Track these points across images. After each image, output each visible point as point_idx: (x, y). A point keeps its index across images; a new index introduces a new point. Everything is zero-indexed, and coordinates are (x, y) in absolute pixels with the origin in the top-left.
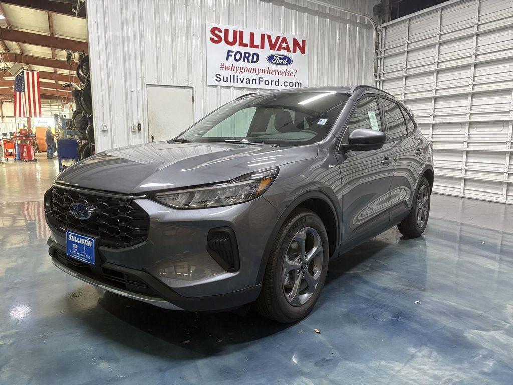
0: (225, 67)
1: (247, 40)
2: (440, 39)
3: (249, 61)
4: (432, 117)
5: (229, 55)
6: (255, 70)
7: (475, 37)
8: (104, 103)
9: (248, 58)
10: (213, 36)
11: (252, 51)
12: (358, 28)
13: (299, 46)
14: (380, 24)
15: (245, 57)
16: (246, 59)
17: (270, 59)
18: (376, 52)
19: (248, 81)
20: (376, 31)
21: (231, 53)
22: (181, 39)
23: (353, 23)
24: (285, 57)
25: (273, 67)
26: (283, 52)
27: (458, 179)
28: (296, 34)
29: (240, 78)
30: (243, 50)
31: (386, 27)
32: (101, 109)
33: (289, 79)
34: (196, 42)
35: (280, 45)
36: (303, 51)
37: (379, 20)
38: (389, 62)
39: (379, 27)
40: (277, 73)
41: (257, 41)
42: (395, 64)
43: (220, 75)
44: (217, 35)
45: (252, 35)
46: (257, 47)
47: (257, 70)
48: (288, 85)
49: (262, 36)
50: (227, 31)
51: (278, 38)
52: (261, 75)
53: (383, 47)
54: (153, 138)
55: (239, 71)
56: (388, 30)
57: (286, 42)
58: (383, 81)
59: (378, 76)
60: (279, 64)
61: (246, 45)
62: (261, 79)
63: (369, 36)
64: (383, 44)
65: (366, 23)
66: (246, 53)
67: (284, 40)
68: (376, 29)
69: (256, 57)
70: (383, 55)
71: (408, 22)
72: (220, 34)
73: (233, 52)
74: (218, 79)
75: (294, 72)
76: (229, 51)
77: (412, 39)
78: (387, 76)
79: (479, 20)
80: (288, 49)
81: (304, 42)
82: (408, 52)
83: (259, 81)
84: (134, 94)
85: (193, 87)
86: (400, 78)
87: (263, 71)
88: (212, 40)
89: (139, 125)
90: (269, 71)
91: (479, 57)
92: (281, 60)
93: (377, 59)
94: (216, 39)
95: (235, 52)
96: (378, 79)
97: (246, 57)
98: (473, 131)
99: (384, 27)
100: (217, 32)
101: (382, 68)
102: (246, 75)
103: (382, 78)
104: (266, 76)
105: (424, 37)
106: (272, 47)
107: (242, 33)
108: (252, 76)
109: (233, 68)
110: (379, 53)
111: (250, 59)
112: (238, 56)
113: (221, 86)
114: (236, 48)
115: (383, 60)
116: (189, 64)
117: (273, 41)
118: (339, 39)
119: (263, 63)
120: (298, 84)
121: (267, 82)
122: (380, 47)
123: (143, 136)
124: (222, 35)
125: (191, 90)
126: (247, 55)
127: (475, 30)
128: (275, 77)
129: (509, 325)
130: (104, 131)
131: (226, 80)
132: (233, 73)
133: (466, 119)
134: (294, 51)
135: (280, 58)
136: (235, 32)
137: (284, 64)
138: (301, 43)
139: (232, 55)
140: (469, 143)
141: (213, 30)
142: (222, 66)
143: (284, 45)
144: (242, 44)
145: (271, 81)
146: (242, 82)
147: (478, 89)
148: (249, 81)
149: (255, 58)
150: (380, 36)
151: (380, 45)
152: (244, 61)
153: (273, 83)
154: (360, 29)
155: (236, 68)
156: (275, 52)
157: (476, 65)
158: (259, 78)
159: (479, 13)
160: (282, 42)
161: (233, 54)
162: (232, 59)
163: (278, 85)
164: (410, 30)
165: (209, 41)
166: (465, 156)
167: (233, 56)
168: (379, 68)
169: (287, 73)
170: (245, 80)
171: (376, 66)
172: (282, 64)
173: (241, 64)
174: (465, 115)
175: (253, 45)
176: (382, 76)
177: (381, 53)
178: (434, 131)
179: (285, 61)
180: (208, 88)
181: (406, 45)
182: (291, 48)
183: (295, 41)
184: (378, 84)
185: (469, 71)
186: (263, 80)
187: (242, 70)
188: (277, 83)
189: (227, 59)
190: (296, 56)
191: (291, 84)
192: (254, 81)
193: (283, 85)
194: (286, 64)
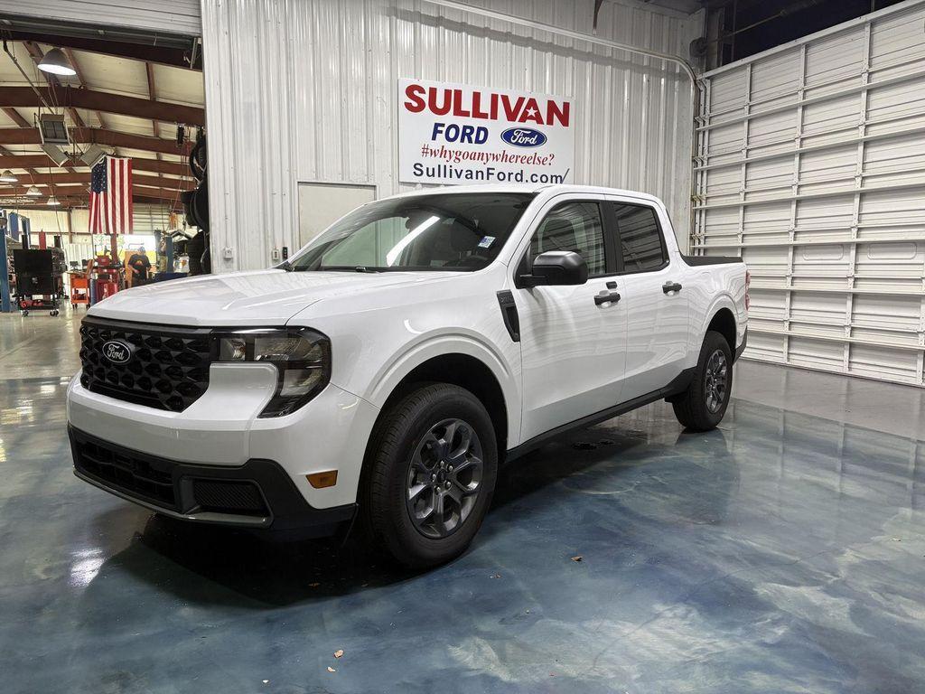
0: (429, 151)
1: (467, 105)
2: (804, 98)
3: (470, 141)
4: (792, 234)
5: (436, 132)
6: (481, 156)
7: (864, 95)
8: (228, 213)
9: (469, 135)
10: (410, 101)
11: (476, 123)
12: (663, 80)
13: (559, 114)
14: (702, 73)
15: (464, 134)
16: (466, 137)
17: (508, 136)
18: (695, 121)
19: (470, 175)
20: (695, 84)
21: (440, 128)
22: (356, 102)
23: (654, 72)
24: (533, 133)
25: (512, 150)
26: (531, 124)
27: (838, 344)
28: (552, 93)
29: (456, 170)
30: (461, 122)
31: (711, 78)
32: (223, 223)
33: (540, 170)
34: (382, 111)
35: (525, 113)
36: (565, 120)
37: (700, 65)
38: (718, 138)
39: (699, 77)
40: (519, 159)
41: (485, 107)
42: (727, 142)
43: (421, 166)
44: (416, 99)
45: (477, 97)
46: (484, 116)
47: (485, 156)
48: (539, 180)
49: (494, 98)
50: (433, 92)
51: (521, 100)
52: (491, 164)
53: (708, 112)
55: (453, 158)
56: (716, 82)
57: (536, 108)
58: (709, 171)
59: (700, 163)
60: (523, 145)
61: (466, 114)
62: (490, 171)
63: (683, 91)
64: (708, 107)
65: (678, 71)
66: (465, 128)
67: (532, 103)
68: (695, 81)
69: (482, 133)
70: (707, 126)
71: (749, 69)
72: (421, 96)
73: (443, 125)
74: (419, 172)
75: (549, 158)
76: (437, 125)
77: (758, 97)
78: (715, 163)
79: (870, 66)
80: (538, 119)
81: (566, 106)
82: (750, 121)
83: (488, 174)
84: (277, 199)
85: (375, 186)
86: (737, 166)
87: (495, 157)
88: (408, 106)
89: (285, 249)
90: (505, 157)
91: (871, 129)
92: (527, 139)
93: (698, 132)
94: (415, 104)
95: (446, 127)
96: (700, 167)
97: (466, 133)
98: (864, 259)
99: (708, 78)
100: (416, 93)
101: (706, 148)
102: (465, 165)
103: (705, 166)
104: (499, 166)
105: (778, 95)
106: (511, 116)
107: (458, 93)
108: (476, 165)
109: (443, 152)
110: (701, 123)
111: (473, 137)
112: (452, 133)
113: (422, 184)
114: (449, 119)
115: (707, 134)
116: (370, 148)
117: (513, 107)
118: (629, 100)
119: (495, 144)
120: (557, 178)
121: (501, 176)
122: (702, 113)
124: (425, 98)
125: (372, 191)
126: (468, 131)
127: (863, 83)
128: (515, 167)
129: (835, 579)
130: (227, 260)
131: (430, 173)
132: (442, 162)
133: (851, 237)
134: (550, 122)
135: (525, 135)
136: (448, 93)
137: (533, 145)
138: (561, 109)
139: (441, 132)
140: (856, 279)
141: (410, 91)
142: (425, 151)
143: (532, 112)
144: (458, 112)
145: (510, 174)
146: (459, 177)
147: (871, 185)
148: (471, 174)
149: (481, 136)
150: (703, 93)
151: (702, 108)
152: (462, 141)
153: (513, 177)
154: (666, 85)
155: (448, 153)
156: (516, 124)
157: (867, 144)
158: (488, 169)
159: (870, 54)
160: (528, 107)
161: (444, 129)
162: (441, 137)
163: (521, 180)
164: (754, 82)
165: (403, 108)
166: (849, 303)
167: (444, 132)
168: (700, 148)
169: (536, 160)
170: (464, 174)
171: (696, 145)
172: (528, 145)
173: (457, 146)
174: (849, 230)
175: (477, 114)
176: (705, 162)
177: (704, 122)
178: (796, 258)
179: (534, 139)
180: (401, 186)
181: (747, 108)
182: (544, 117)
183: (552, 106)
184: (699, 176)
185: (855, 153)
186: (496, 172)
187: (458, 156)
188: (519, 178)
189: (434, 138)
190: (552, 131)
191: (544, 179)
192: (480, 174)
193: (529, 180)
194: (536, 144)
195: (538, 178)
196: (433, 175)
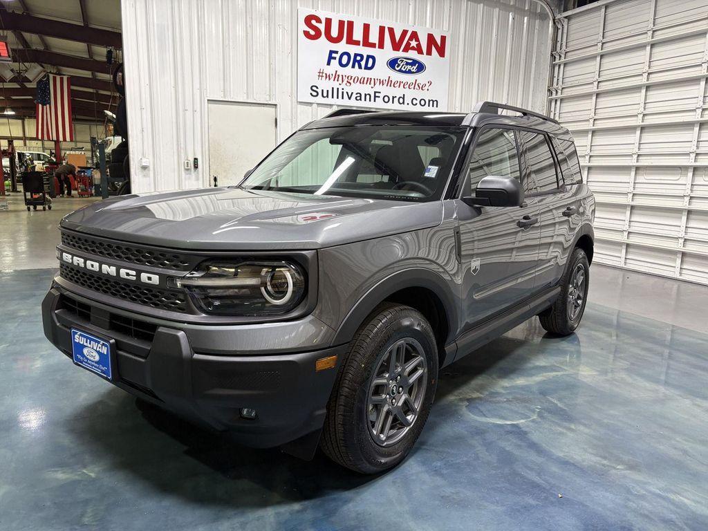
0: (324, 75)
1: (358, 35)
2: (652, 38)
3: (360, 67)
4: (635, 156)
5: (330, 58)
6: (369, 80)
8: (145, 126)
9: (359, 62)
10: (307, 29)
11: (366, 51)
12: (526, 18)
13: (437, 46)
14: (560, 13)
15: (355, 60)
16: (357, 64)
17: (393, 64)
18: (552, 55)
19: (359, 97)
20: (554, 23)
21: (334, 55)
22: (261, 32)
23: (519, 11)
24: (414, 62)
25: (396, 76)
26: (413, 54)
27: (672, 253)
28: (432, 27)
29: (347, 93)
30: (353, 50)
31: (568, 18)
32: (140, 136)
33: (419, 94)
34: (283, 38)
35: (408, 44)
36: (441, 52)
37: (559, 6)
38: (572, 71)
39: (558, 16)
40: (402, 85)
41: (374, 37)
42: (579, 75)
43: (317, 88)
44: (314, 28)
45: (366, 28)
46: (373, 45)
47: (373, 81)
48: (418, 104)
49: (382, 29)
50: (328, 21)
51: (405, 32)
52: (378, 88)
53: (564, 47)
54: (215, 179)
55: (345, 82)
56: (572, 21)
57: (417, 40)
58: (562, 100)
59: (554, 92)
60: (405, 72)
61: (357, 43)
62: (377, 94)
63: (543, 29)
64: (564, 44)
65: (539, 10)
66: (356, 55)
67: (414, 35)
68: (554, 20)
69: (371, 61)
70: (563, 59)
71: (603, 10)
72: (317, 25)
73: (337, 52)
74: (315, 94)
75: (428, 85)
76: (331, 52)
77: (609, 37)
78: (568, 93)
80: (420, 52)
81: (443, 38)
82: (602, 56)
83: (375, 97)
84: (189, 114)
85: (276, 105)
86: (588, 96)
87: (382, 82)
88: (307, 34)
89: (196, 159)
90: (389, 82)
92: (409, 67)
93: (554, 66)
94: (312, 33)
95: (340, 54)
96: (554, 96)
97: (357, 60)
98: (700, 180)
99: (566, 17)
100: (314, 22)
101: (561, 80)
102: (356, 88)
103: (559, 95)
104: (385, 90)
105: (628, 35)
106: (396, 47)
107: (351, 24)
108: (365, 89)
109: (336, 77)
110: (557, 57)
111: (363, 63)
112: (345, 60)
113: (318, 104)
114: (342, 47)
115: (562, 67)
116: (272, 71)
117: (398, 38)
118: (497, 35)
119: (381, 71)
120: (433, 101)
121: (386, 99)
122: (558, 49)
123: (201, 176)
124: (322, 27)
125: (273, 110)
126: (358, 58)
128: (398, 92)
130: (144, 168)
131: (325, 95)
132: (336, 85)
133: (689, 161)
134: (429, 53)
135: (407, 64)
136: (341, 23)
137: (413, 73)
138: (439, 42)
139: (335, 58)
140: (691, 198)
141: (308, 20)
142: (321, 74)
143: (414, 43)
144: (350, 41)
145: (393, 98)
146: (350, 98)
148: (361, 96)
149: (370, 65)
150: (560, 32)
151: (559, 45)
152: (353, 67)
153: (396, 100)
154: (529, 21)
155: (340, 78)
156: (400, 54)
158: (375, 92)
160: (411, 39)
161: (337, 56)
162: (335, 63)
163: (403, 103)
164: (606, 23)
165: (302, 35)
166: (684, 218)
167: (337, 59)
168: (555, 80)
169: (417, 86)
170: (354, 96)
171: (552, 77)
172: (410, 72)
173: (348, 71)
174: (688, 154)
175: (367, 43)
176: (560, 92)
177: (560, 56)
178: (637, 177)
179: (415, 68)
180: (299, 106)
181: (600, 45)
182: (424, 49)
183: (431, 38)
184: (553, 104)
185: (697, 87)
186: (382, 95)
187: (350, 80)
188: (401, 100)
189: (329, 63)
190: (431, 61)
191: (423, 102)
192: (368, 97)
193: (410, 104)
195: (418, 102)
196: (327, 96)
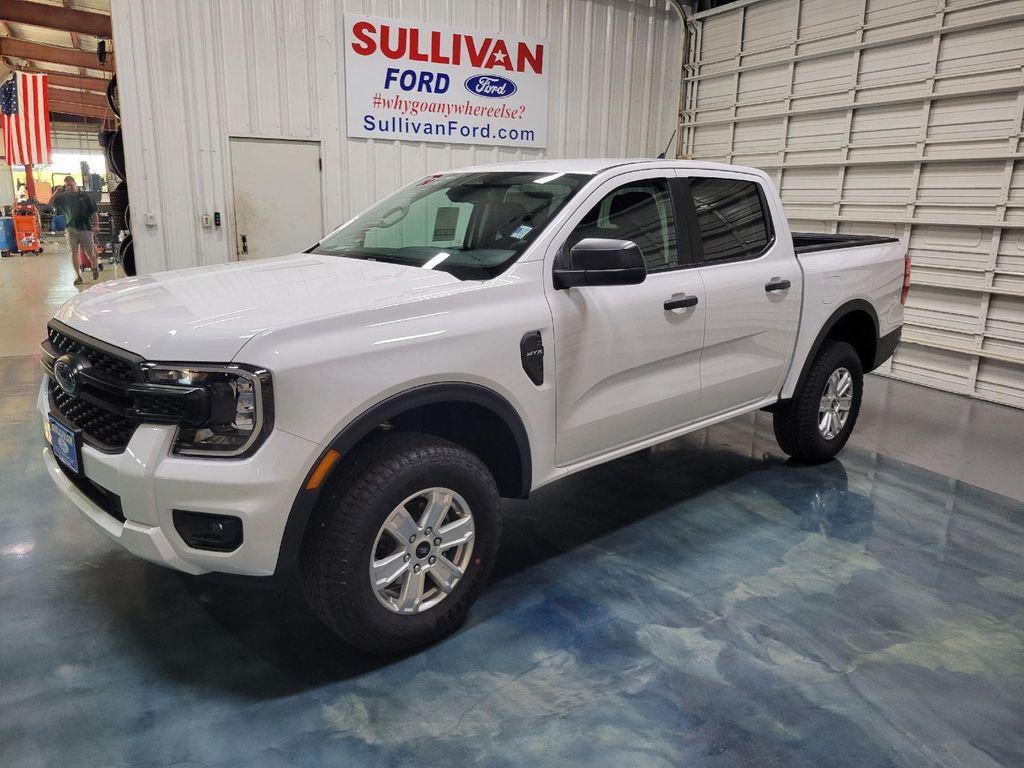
0: (382, 101)
1: (425, 47)
2: (796, 54)
3: (429, 90)
5: (389, 78)
6: (441, 107)
7: (857, 55)
8: (148, 173)
9: (427, 83)
10: (358, 41)
11: (436, 68)
12: (651, 19)
13: (531, 58)
14: (693, 13)
15: (422, 81)
16: (424, 85)
17: (472, 84)
18: (683, 68)
19: (429, 129)
20: (686, 27)
21: (393, 75)
23: (642, 8)
24: (501, 81)
25: (477, 100)
26: (499, 71)
28: (524, 34)
29: (413, 124)
30: (418, 67)
31: (702, 20)
32: (142, 186)
33: (509, 124)
35: (492, 57)
36: (537, 66)
37: (691, 3)
38: (707, 90)
39: (690, 18)
40: (485, 112)
41: (446, 50)
42: (717, 96)
43: (373, 118)
44: (365, 38)
45: (436, 37)
46: (445, 60)
47: (446, 107)
48: (508, 137)
49: (457, 38)
50: (385, 30)
51: (488, 42)
52: (453, 116)
53: (698, 60)
54: (244, 239)
55: (410, 110)
56: (708, 25)
57: (505, 51)
58: (696, 129)
59: (687, 118)
60: (490, 95)
61: (424, 58)
62: (453, 125)
63: (673, 34)
64: (698, 55)
65: (667, 8)
66: (423, 74)
67: (501, 46)
68: (685, 22)
69: (443, 81)
70: (697, 76)
71: (742, 13)
72: (370, 35)
73: (397, 71)
74: (370, 126)
75: (519, 111)
76: (390, 71)
77: (750, 48)
78: (703, 119)
79: (865, 22)
80: (507, 64)
81: (540, 49)
82: (740, 75)
83: (450, 128)
84: (206, 157)
85: (319, 142)
86: (723, 125)
87: (458, 109)
88: (357, 47)
89: (217, 215)
90: (469, 109)
91: (861, 95)
92: (495, 88)
93: (687, 82)
94: (364, 45)
95: (401, 73)
96: (687, 123)
97: (425, 81)
99: (699, 20)
100: (365, 32)
101: (694, 102)
102: (424, 117)
103: (693, 123)
104: (463, 119)
105: (769, 47)
106: (476, 61)
107: (415, 33)
108: (437, 118)
109: (398, 103)
110: (690, 72)
111: (433, 85)
112: (408, 80)
113: (375, 140)
114: (404, 63)
115: (696, 84)
116: (313, 97)
117: (478, 49)
118: (612, 42)
119: (458, 93)
120: (528, 133)
121: (465, 131)
122: (691, 60)
123: (224, 235)
124: (376, 37)
125: (315, 147)
126: (426, 78)
127: (856, 41)
128: (480, 121)
129: (717, 618)
130: (150, 227)
131: (384, 127)
132: (397, 113)
133: (834, 214)
134: (521, 68)
135: (492, 84)
136: (402, 32)
137: (501, 95)
138: (534, 53)
139: (395, 79)
141: (358, 29)
142: (377, 100)
143: (500, 56)
144: (415, 55)
145: (474, 129)
146: (416, 131)
147: (857, 158)
148: (431, 129)
149: (442, 84)
150: (693, 37)
151: (692, 55)
152: (420, 89)
153: (478, 132)
154: (655, 21)
155: (403, 105)
156: (482, 71)
157: (855, 112)
158: (450, 123)
159: (867, 8)
160: (496, 50)
161: (398, 76)
162: (395, 85)
163: (488, 136)
164: (747, 29)
165: (350, 50)
167: (399, 80)
168: (688, 101)
169: (505, 113)
170: (422, 128)
171: (684, 97)
172: (495, 95)
173: (414, 95)
175: (437, 58)
176: (693, 117)
177: (694, 71)
179: (502, 88)
180: (350, 142)
181: (738, 59)
182: (514, 63)
183: (523, 49)
184: (686, 132)
185: (843, 120)
186: (459, 126)
187: (416, 107)
188: (485, 132)
189: (387, 86)
190: (525, 79)
191: (514, 134)
192: (440, 128)
193: (497, 136)
194: (504, 94)
195: (507, 134)
196: (387, 129)
